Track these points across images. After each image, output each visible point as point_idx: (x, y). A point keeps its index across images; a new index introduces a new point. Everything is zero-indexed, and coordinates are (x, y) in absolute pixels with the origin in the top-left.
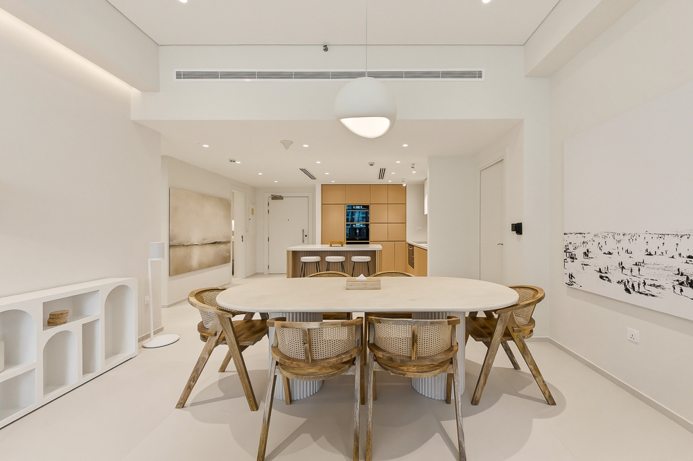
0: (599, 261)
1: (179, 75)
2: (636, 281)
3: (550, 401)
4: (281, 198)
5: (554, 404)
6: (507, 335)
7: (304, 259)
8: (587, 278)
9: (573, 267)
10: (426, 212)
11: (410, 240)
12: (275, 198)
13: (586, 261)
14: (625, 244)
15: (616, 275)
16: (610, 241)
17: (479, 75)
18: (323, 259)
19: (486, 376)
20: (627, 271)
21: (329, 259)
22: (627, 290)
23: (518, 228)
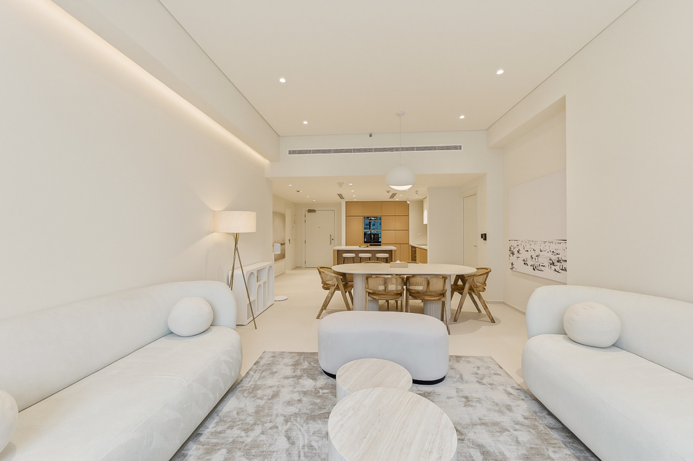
0: (524, 255)
1: (290, 152)
2: (537, 264)
3: (493, 321)
4: (314, 211)
5: (494, 322)
6: (471, 289)
7: (345, 255)
8: (519, 265)
9: (513, 259)
10: (425, 222)
11: (412, 243)
12: (310, 211)
13: (519, 255)
14: (533, 247)
15: (530, 262)
16: (528, 244)
17: (460, 148)
18: (357, 255)
19: (461, 308)
20: (534, 260)
21: (361, 255)
22: (534, 269)
23: (484, 237)
